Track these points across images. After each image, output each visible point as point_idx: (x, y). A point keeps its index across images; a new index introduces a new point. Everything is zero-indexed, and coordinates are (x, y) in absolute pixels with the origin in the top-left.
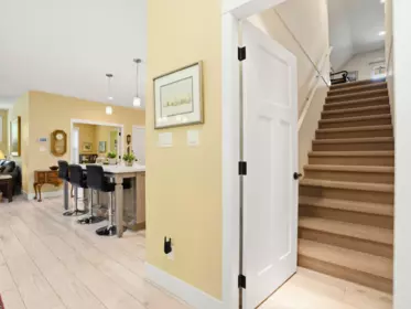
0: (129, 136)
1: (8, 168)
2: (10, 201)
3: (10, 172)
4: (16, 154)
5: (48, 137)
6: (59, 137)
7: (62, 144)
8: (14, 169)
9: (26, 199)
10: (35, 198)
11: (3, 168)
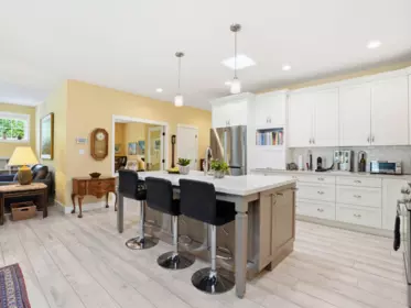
0: (174, 136)
1: (40, 174)
2: (45, 215)
3: (42, 178)
4: (49, 157)
5: (87, 137)
6: (100, 136)
7: (103, 145)
8: (46, 175)
9: (62, 213)
10: (73, 212)
11: (35, 175)
